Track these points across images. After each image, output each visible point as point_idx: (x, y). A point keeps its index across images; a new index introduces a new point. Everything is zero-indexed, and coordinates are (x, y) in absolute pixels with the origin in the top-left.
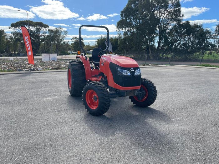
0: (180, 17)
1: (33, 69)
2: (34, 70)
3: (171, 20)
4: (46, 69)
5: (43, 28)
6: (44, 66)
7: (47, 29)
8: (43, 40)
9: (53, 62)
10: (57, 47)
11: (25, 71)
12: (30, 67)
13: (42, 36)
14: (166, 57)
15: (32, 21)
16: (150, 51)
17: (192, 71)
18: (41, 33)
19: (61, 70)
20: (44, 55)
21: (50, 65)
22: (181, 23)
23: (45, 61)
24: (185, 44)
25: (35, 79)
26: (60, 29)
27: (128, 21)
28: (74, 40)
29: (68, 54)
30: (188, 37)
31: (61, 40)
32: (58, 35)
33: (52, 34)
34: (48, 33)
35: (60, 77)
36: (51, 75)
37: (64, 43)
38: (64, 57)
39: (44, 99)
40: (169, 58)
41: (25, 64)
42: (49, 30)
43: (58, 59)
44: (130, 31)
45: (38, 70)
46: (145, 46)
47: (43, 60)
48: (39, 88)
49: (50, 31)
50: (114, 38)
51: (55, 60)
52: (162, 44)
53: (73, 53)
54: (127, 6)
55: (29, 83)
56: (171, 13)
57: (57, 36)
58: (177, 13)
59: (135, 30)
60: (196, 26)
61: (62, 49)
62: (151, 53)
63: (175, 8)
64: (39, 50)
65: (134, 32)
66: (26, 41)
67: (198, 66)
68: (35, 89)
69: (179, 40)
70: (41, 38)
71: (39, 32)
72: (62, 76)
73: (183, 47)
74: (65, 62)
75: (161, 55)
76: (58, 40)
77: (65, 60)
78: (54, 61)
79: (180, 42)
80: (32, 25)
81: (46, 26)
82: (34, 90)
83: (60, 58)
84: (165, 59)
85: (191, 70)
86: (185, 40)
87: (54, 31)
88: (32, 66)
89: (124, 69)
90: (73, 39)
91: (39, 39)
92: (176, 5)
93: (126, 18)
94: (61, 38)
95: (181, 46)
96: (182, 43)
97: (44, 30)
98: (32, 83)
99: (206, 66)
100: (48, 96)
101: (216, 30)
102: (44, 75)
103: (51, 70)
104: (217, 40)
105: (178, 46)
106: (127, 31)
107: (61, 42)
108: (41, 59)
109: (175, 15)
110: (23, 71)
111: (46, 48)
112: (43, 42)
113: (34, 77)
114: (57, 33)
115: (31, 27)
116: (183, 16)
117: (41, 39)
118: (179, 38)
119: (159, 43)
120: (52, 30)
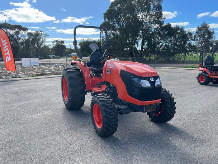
0: (162, 19)
1: (14, 76)
2: (16, 77)
3: (153, 23)
4: (29, 76)
5: (22, 31)
6: (25, 71)
7: (27, 32)
8: (22, 43)
9: (34, 67)
10: (37, 50)
11: (6, 78)
12: (10, 73)
13: (21, 40)
14: (149, 59)
15: (9, 24)
16: (134, 54)
17: (182, 73)
18: (20, 36)
19: (46, 76)
20: (23, 60)
21: (32, 71)
22: (163, 26)
23: (26, 67)
24: (167, 46)
25: (19, 88)
26: (40, 32)
27: (111, 23)
28: (55, 44)
29: (50, 58)
30: (170, 39)
31: (42, 43)
32: (38, 38)
33: (32, 37)
34: (27, 36)
35: (47, 85)
36: (36, 83)
37: (45, 46)
38: (46, 61)
39: (35, 116)
40: (152, 60)
41: (4, 70)
42: (28, 33)
43: (40, 64)
44: (113, 34)
45: (20, 77)
46: (128, 49)
47: (23, 65)
48: (26, 100)
49: (30, 34)
50: (97, 41)
51: (37, 65)
52: (145, 46)
53: (54, 57)
54: (109, 8)
55: (13, 93)
56: (153, 15)
57: (37, 40)
58: (158, 15)
59: (118, 33)
60: (178, 28)
61: (43, 53)
62: (134, 56)
63: (156, 11)
64: (18, 54)
65: (117, 34)
66: (3, 45)
67: (184, 67)
68: (21, 101)
69: (161, 42)
70: (19, 41)
71: (18, 35)
72: (49, 83)
73: (166, 49)
74: (47, 66)
75: (144, 57)
76: (38, 44)
77: (48, 64)
78: (35, 65)
79: (163, 44)
80: (9, 28)
81: (25, 29)
82: (21, 103)
83: (42, 62)
84: (149, 61)
85: (180, 73)
86: (166, 42)
87: (33, 34)
88: (13, 72)
89: (143, 79)
90: (54, 42)
91: (17, 42)
92: (158, 8)
93: (109, 21)
94: (41, 42)
95: (163, 49)
96: (164, 44)
97: (23, 33)
98: (16, 93)
99: (192, 68)
100: (40, 111)
101: (197, 32)
102: (28, 82)
103: (35, 76)
104: (197, 41)
105: (160, 48)
106: (110, 33)
107: (41, 45)
108: (21, 64)
109: (157, 17)
110: (3, 79)
111: (25, 52)
112: (22, 46)
113: (17, 85)
114: (37, 37)
115: (8, 30)
116: (164, 18)
117: (20, 43)
118: (161, 40)
119: (143, 45)
120: (32, 33)
